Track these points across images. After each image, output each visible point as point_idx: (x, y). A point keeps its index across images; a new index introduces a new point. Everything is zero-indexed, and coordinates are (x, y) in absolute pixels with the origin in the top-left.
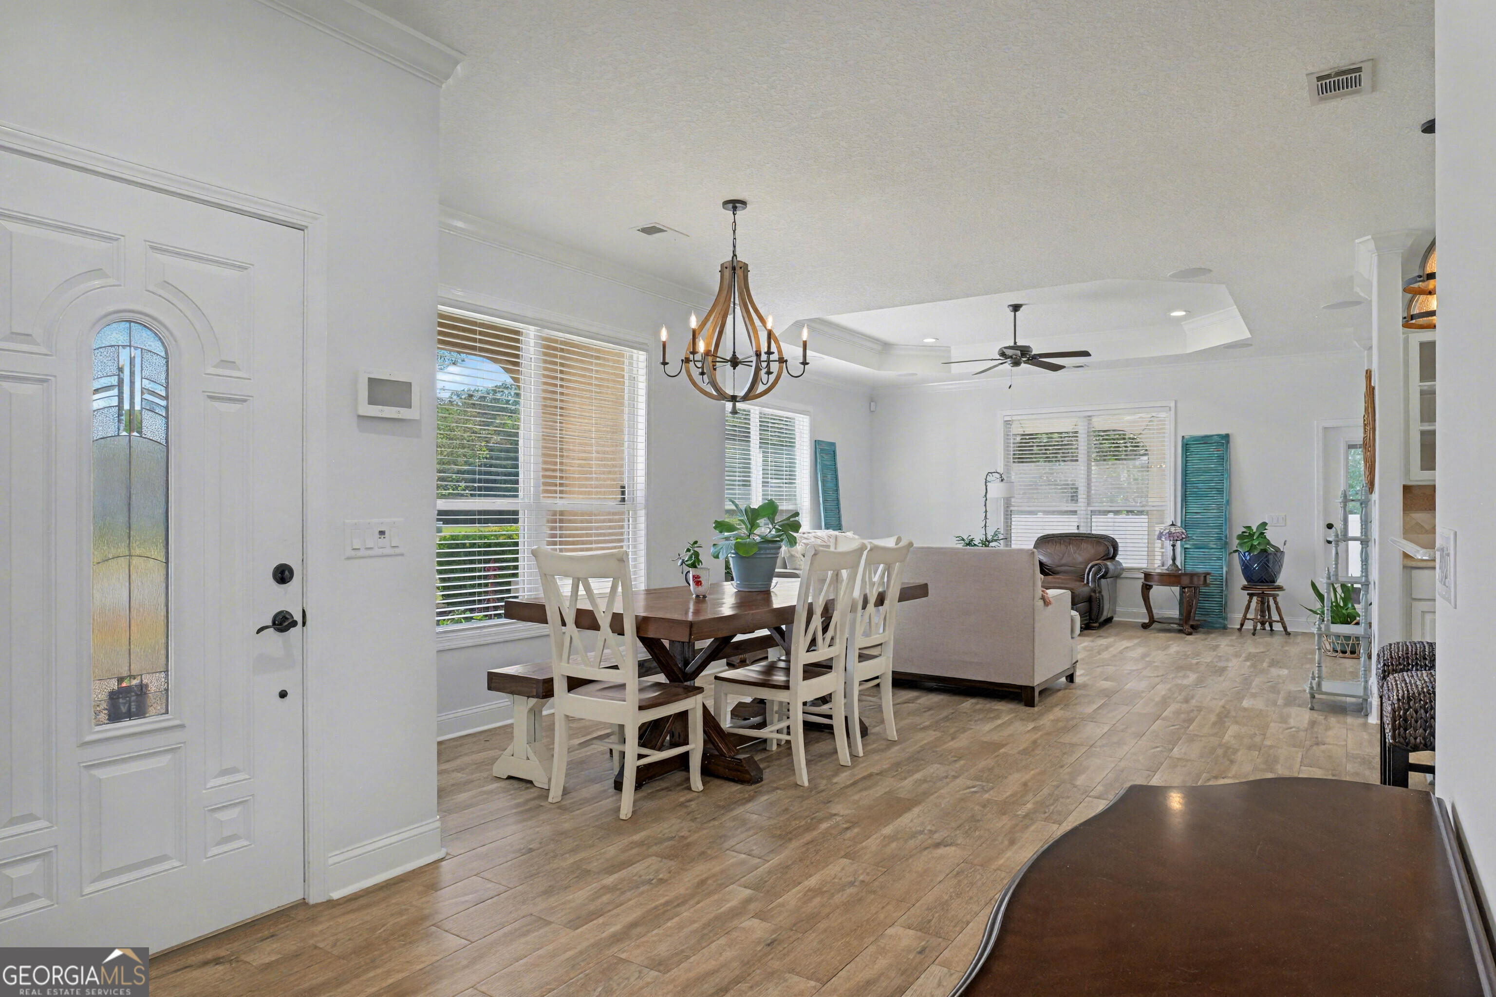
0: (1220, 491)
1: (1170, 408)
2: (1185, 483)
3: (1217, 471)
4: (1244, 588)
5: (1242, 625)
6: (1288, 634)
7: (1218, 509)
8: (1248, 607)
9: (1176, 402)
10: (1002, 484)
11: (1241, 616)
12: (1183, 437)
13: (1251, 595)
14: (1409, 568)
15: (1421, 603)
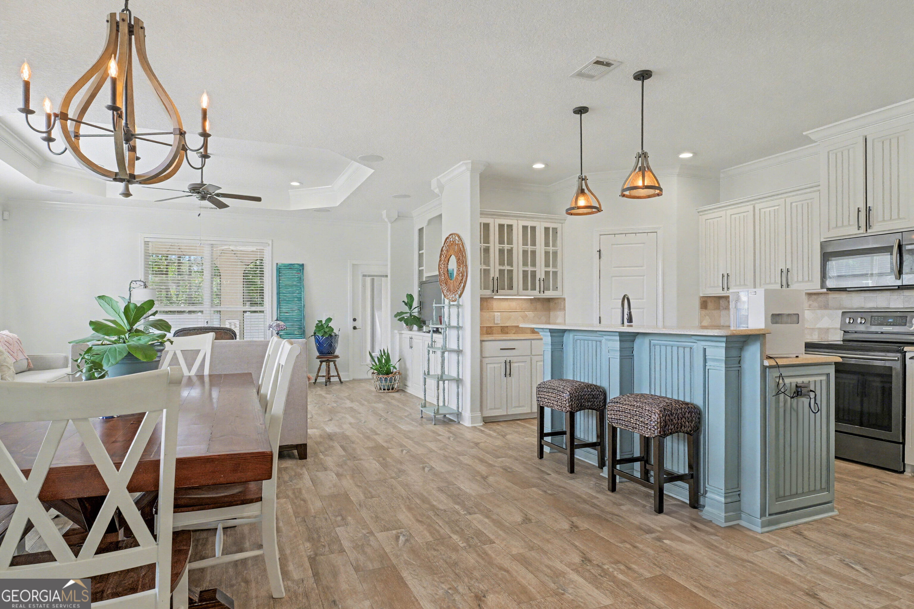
0: (300, 299)
1: (269, 244)
2: (278, 293)
3: (296, 286)
4: (318, 358)
5: (316, 380)
6: (341, 382)
7: (299, 310)
8: (319, 369)
9: (272, 241)
10: (145, 290)
11: (315, 375)
12: (277, 264)
13: (321, 362)
14: (482, 341)
15: (487, 359)
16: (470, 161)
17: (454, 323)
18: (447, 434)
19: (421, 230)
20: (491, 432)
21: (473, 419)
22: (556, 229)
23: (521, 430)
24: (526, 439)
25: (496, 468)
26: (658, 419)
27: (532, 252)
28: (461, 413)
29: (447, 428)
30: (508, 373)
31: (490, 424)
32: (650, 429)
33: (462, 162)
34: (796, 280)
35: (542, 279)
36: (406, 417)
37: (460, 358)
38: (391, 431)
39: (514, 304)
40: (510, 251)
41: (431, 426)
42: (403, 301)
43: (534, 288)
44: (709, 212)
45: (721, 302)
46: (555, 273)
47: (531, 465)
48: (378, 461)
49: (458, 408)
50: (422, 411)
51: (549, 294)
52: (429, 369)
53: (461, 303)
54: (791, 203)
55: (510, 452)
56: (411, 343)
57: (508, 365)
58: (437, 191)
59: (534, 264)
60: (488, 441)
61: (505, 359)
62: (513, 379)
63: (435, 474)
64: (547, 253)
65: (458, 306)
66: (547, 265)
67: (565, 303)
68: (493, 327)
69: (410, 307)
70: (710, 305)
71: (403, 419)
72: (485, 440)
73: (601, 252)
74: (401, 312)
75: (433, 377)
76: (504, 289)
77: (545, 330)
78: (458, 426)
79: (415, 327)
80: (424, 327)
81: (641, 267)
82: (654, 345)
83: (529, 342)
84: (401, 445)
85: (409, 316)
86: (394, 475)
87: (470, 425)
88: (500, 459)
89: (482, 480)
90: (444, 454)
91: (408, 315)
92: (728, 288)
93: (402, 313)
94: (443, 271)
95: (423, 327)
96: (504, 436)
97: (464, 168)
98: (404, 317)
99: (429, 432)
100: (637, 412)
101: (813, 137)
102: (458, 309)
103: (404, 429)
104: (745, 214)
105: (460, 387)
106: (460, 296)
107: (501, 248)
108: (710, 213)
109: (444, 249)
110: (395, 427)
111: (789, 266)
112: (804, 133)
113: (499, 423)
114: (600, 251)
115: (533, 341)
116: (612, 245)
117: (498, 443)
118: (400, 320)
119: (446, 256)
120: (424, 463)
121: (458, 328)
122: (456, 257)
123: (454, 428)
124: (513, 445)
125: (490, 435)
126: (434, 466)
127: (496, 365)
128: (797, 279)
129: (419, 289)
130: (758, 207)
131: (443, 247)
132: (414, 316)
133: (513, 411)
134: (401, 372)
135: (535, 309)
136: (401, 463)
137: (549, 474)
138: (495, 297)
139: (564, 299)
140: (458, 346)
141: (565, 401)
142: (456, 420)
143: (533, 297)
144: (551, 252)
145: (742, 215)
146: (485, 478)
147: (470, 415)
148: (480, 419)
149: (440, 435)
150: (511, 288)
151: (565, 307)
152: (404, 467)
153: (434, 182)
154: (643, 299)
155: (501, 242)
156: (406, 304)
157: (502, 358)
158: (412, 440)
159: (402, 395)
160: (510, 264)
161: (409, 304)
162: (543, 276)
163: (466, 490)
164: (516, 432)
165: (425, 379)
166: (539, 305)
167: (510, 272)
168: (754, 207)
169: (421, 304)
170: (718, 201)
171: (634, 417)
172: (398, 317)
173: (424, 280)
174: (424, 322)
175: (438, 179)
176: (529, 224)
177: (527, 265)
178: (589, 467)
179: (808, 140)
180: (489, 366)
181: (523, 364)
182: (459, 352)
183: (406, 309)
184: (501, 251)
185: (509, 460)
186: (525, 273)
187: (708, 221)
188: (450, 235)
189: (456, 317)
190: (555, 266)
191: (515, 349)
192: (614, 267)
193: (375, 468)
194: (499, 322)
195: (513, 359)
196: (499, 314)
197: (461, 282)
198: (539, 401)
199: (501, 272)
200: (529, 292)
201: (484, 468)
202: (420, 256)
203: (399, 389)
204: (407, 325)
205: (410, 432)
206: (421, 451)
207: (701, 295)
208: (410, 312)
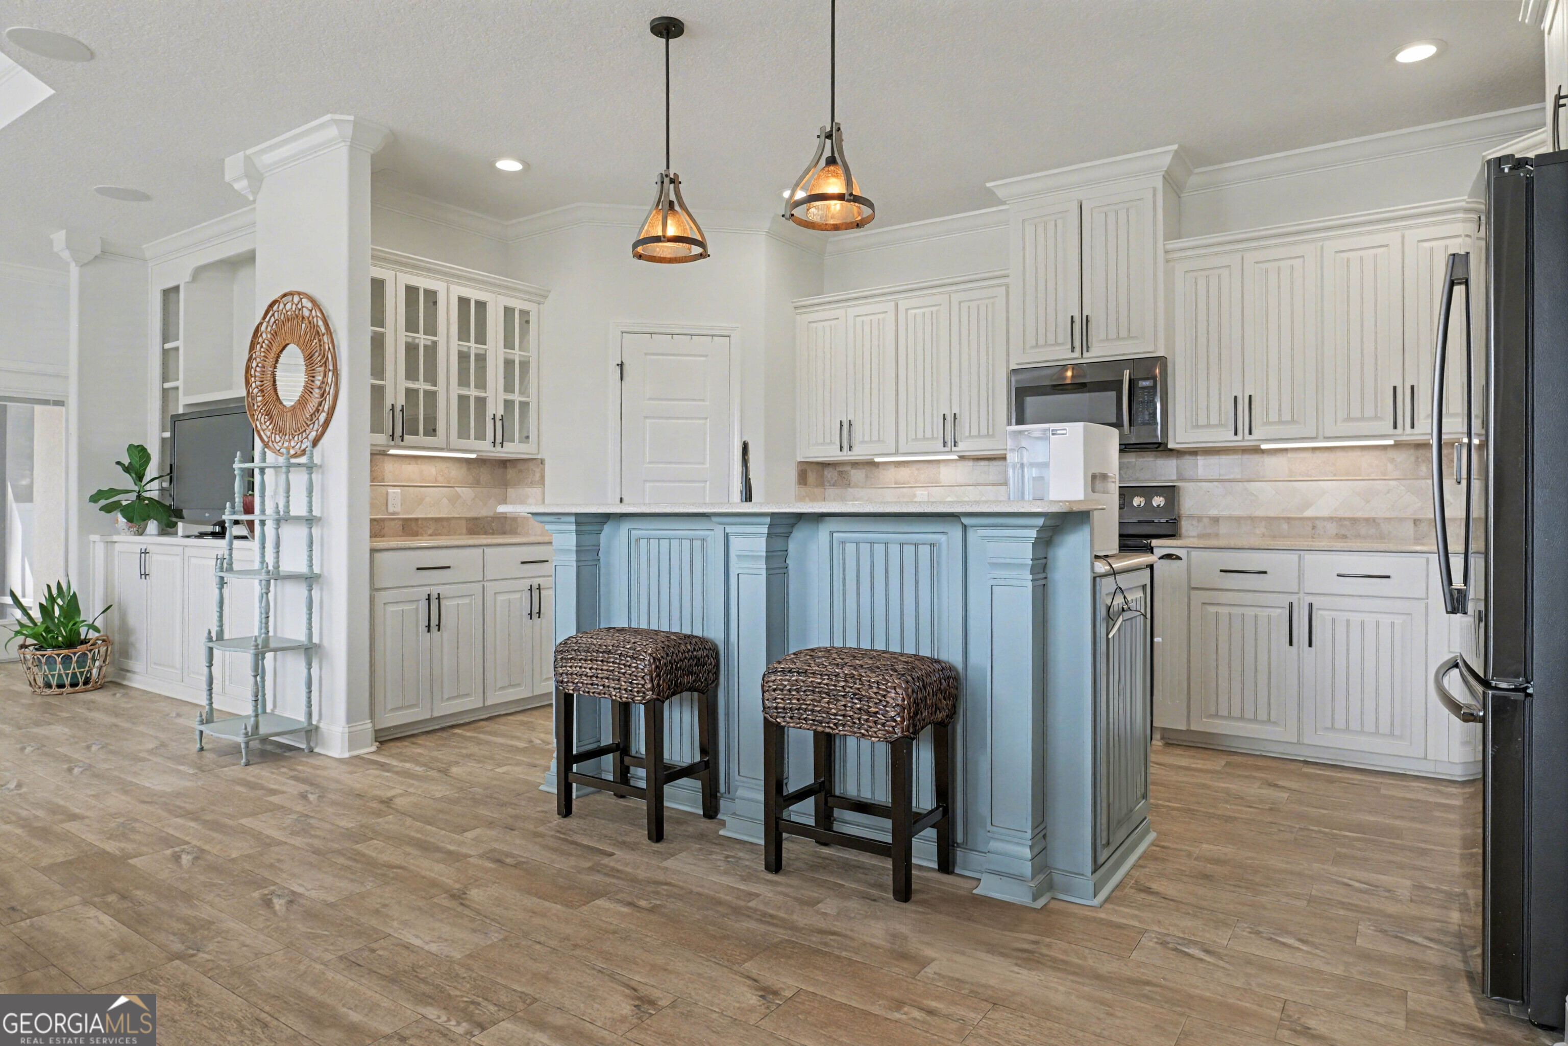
14: (373, 551)
15: (383, 593)
16: (351, 118)
17: (298, 508)
18: (293, 788)
19: (170, 294)
20: (408, 765)
21: (353, 741)
22: (528, 313)
23: (474, 749)
24: (499, 770)
25: (471, 860)
26: (903, 700)
27: (477, 356)
28: (317, 728)
29: (283, 770)
30: (434, 624)
31: (392, 744)
32: (883, 725)
33: (328, 117)
34: (967, 434)
35: (498, 417)
36: (151, 752)
37: (316, 594)
38: (116, 801)
39: (431, 470)
40: (432, 350)
41: (236, 771)
42: (118, 463)
43: (481, 436)
44: (817, 308)
45: (826, 473)
46: (524, 406)
47: (552, 836)
48: (106, 908)
49: (310, 715)
50: (201, 732)
51: (512, 450)
52: (221, 626)
53: (317, 460)
54: (960, 303)
55: (483, 811)
56: (143, 564)
57: (434, 602)
58: (241, 185)
59: (482, 384)
60: (411, 790)
61: (427, 590)
62: (447, 633)
63: (310, 915)
64: (509, 363)
65: (310, 468)
66: (509, 388)
67: (543, 470)
68: (383, 520)
69: (140, 477)
70: (812, 477)
71: (143, 760)
72: (403, 787)
73: (625, 368)
74: (112, 490)
75: (238, 644)
76: (416, 433)
77: (564, 519)
78: (313, 761)
79: (152, 526)
80: (180, 525)
81: (703, 400)
82: (843, 543)
83: (480, 550)
84: (167, 841)
85: (134, 498)
86: (177, 947)
87: (346, 755)
88: (469, 835)
89: (453, 904)
90: (311, 846)
91: (133, 496)
92: (850, 448)
93: (113, 492)
94: (258, 383)
95: (176, 523)
96: (445, 772)
97: (333, 132)
98: (119, 502)
99: (239, 788)
100: (848, 689)
101: (1000, 193)
102: (310, 474)
103: (158, 788)
104: (881, 316)
105: (315, 665)
106: (315, 443)
107: (410, 340)
108: (817, 311)
109: (263, 328)
110: (125, 788)
111: (955, 410)
112: (988, 185)
113: (413, 740)
114: (621, 365)
115: (487, 550)
116: (646, 354)
117: (439, 790)
118: (108, 509)
119: (270, 346)
120: (259, 883)
121: (310, 521)
122: (303, 347)
123: (304, 767)
124: (478, 790)
125: (406, 774)
126: (300, 890)
127: (407, 607)
128: (970, 432)
129: (167, 435)
130: (903, 304)
131: (261, 324)
132: (150, 499)
133: (445, 708)
134: (111, 638)
135: (477, 483)
136: (187, 897)
137: (612, 854)
138: (392, 452)
139: (542, 462)
140: (311, 566)
141: (643, 678)
142: (303, 746)
143: (473, 456)
144: (517, 362)
145: (874, 318)
146: (459, 897)
147: (346, 730)
148: (370, 735)
149: (274, 792)
150: (431, 431)
151: (543, 477)
152: (205, 912)
153: (233, 166)
154: (703, 463)
155: (412, 326)
156: (127, 469)
157: (420, 589)
158: (196, 819)
159: (118, 695)
160: (432, 378)
161: (136, 468)
162: (500, 412)
163: (426, 947)
164: (469, 756)
165: (211, 650)
166: (485, 474)
167: (431, 397)
168: (897, 305)
169: (171, 473)
170: (820, 293)
171: (838, 700)
172: (103, 502)
173: (181, 411)
174: (179, 514)
175: (247, 158)
176: (474, 294)
177: (468, 385)
178: (684, 818)
179: (990, 199)
180: (391, 608)
181: (466, 601)
182: (310, 579)
183: (127, 481)
184: (411, 349)
185: (492, 833)
186: (463, 400)
187: (814, 325)
188: (285, 295)
189: (304, 493)
190: (523, 392)
191: (449, 567)
192: (650, 399)
193: (104, 936)
194: (398, 509)
195: (444, 590)
196: (398, 490)
197: (317, 410)
198: (562, 682)
199: (411, 394)
200: (472, 443)
201: (440, 867)
202: (168, 357)
203: (107, 680)
204: (130, 520)
205: (178, 795)
206: (238, 848)
207: (799, 460)
208: (137, 488)
